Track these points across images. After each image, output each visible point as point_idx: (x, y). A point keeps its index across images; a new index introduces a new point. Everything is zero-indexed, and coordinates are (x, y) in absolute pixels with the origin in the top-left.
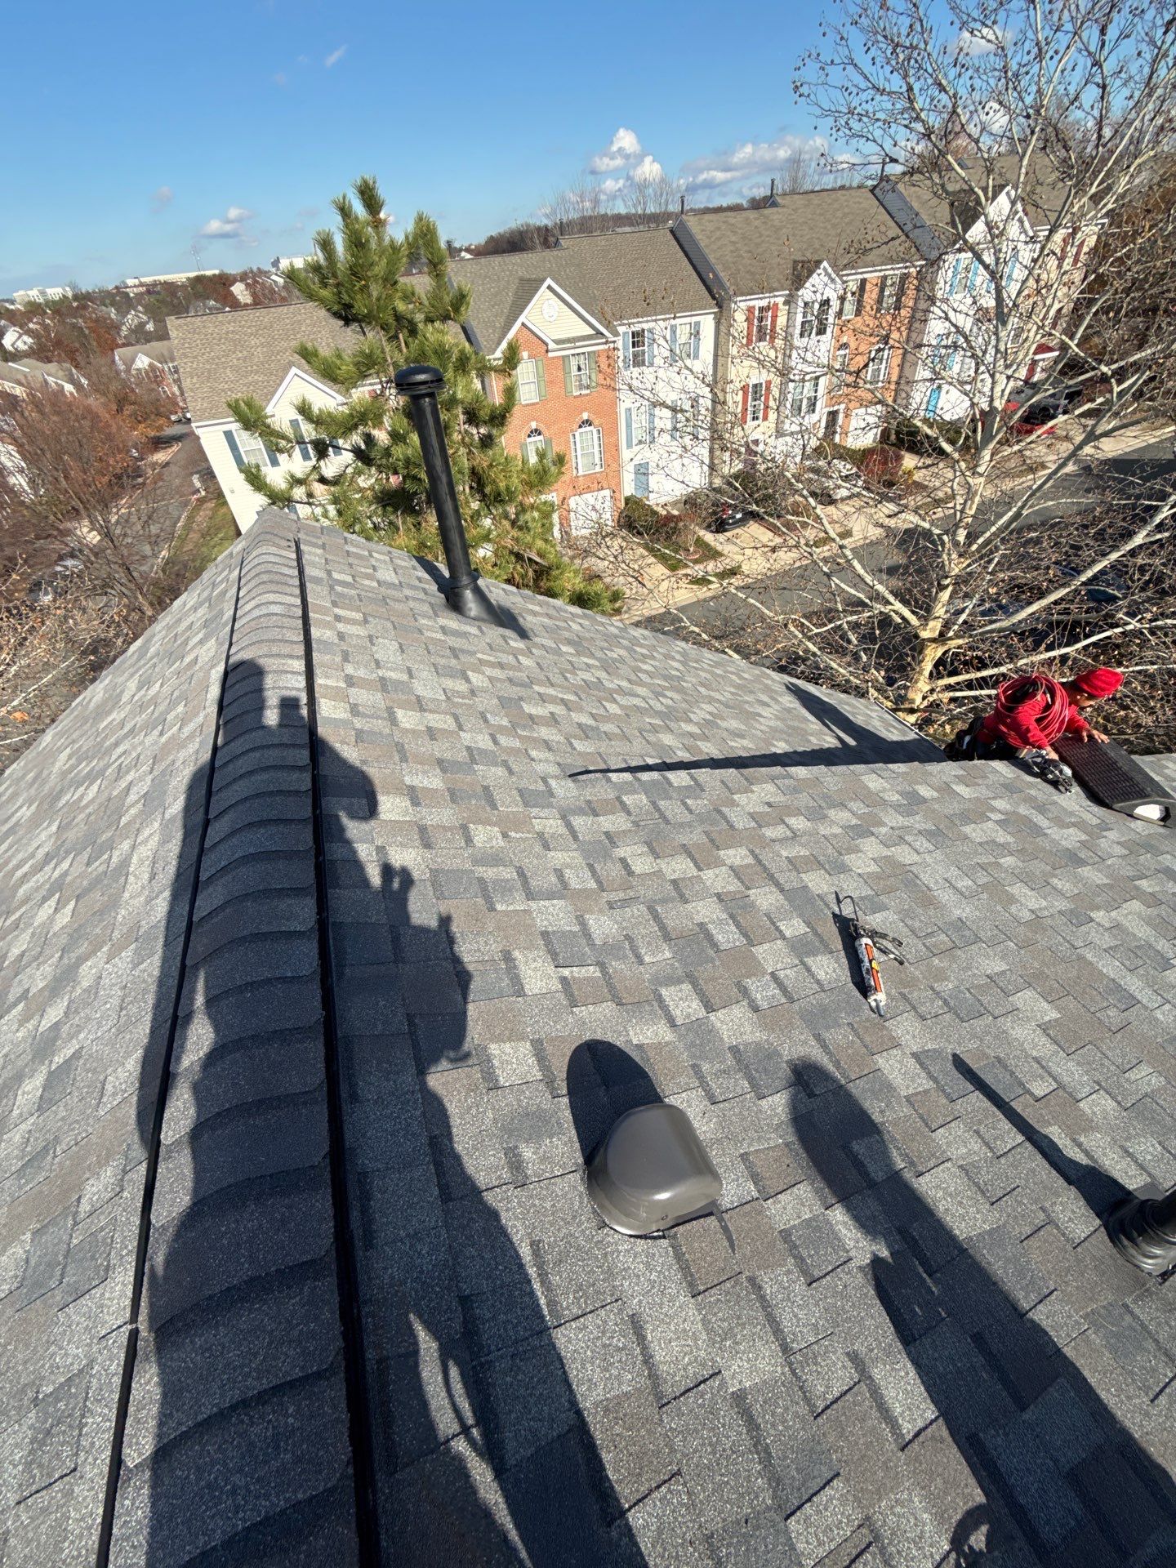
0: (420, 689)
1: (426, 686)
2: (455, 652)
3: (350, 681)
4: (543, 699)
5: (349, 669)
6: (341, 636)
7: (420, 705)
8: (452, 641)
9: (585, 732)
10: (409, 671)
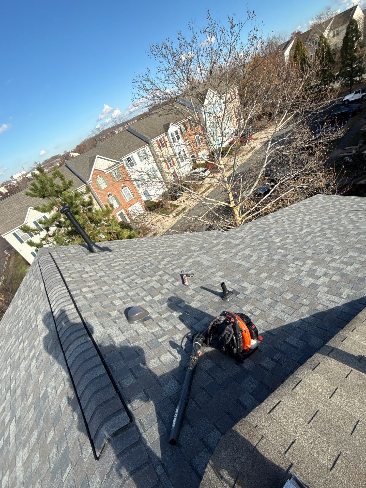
0: (86, 270)
1: (88, 269)
2: (93, 261)
3: (70, 274)
4: (116, 262)
5: (70, 272)
6: (66, 267)
7: (87, 272)
8: (92, 259)
9: (127, 264)
10: (84, 268)
